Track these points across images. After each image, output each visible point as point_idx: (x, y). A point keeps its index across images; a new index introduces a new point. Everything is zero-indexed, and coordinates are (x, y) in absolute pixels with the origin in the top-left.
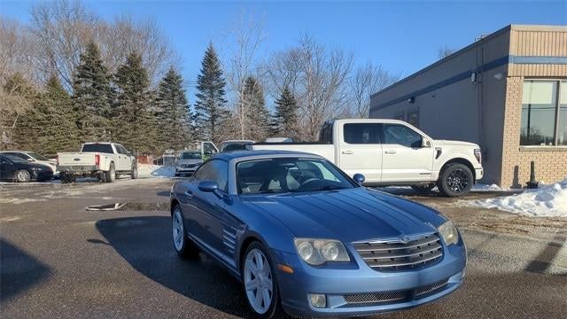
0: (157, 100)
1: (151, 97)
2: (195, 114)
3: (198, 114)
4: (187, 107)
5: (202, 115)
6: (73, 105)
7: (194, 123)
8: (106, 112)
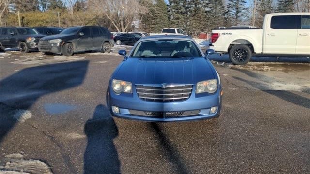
0: (207, 4)
1: (204, 3)
2: (227, 11)
3: (228, 11)
4: (223, 7)
5: (231, 11)
6: (167, 9)
7: (226, 16)
8: (181, 12)
